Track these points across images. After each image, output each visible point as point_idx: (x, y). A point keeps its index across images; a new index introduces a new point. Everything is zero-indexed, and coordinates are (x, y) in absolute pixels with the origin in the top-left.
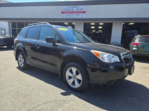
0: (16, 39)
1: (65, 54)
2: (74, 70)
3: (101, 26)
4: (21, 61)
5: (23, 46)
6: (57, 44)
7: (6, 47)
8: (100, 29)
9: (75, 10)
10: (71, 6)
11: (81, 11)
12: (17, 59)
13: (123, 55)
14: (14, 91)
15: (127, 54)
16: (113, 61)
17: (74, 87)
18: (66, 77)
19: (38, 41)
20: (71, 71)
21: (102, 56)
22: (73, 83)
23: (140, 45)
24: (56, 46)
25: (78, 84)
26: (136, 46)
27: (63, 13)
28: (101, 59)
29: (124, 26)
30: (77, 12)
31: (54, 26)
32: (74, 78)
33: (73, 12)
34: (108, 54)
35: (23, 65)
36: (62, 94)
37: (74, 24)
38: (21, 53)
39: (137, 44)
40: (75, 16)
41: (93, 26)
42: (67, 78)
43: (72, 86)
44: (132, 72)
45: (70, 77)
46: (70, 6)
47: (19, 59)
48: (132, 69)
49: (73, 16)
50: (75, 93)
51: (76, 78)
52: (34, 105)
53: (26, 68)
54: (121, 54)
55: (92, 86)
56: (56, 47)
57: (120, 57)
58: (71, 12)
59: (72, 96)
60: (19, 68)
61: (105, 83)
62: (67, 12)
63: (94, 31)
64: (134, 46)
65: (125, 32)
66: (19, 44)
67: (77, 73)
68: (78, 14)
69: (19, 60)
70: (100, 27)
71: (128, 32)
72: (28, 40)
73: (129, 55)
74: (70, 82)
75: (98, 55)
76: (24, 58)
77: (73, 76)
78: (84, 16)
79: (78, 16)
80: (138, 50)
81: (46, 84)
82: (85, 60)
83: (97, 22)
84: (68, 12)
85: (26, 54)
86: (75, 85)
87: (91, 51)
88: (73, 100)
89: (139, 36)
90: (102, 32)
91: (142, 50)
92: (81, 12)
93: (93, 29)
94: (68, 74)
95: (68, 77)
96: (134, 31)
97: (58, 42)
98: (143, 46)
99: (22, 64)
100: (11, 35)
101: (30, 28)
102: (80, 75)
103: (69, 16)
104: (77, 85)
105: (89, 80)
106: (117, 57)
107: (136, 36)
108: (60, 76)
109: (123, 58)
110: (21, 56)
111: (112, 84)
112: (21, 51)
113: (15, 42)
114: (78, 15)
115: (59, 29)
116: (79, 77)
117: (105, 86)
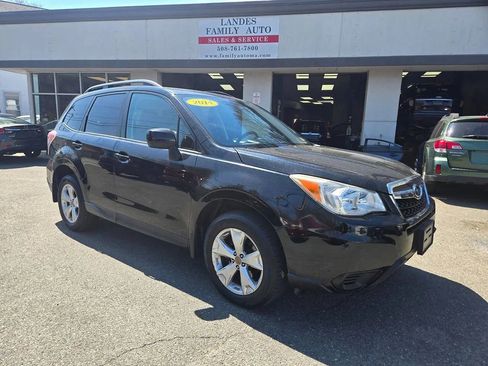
0: (53, 133)
1: (209, 185)
2: (239, 237)
3: (329, 82)
4: (68, 204)
5: (74, 157)
6: (182, 151)
7: (22, 154)
8: (327, 93)
9: (243, 31)
10: (231, 19)
11: (264, 33)
12: (56, 198)
13: (395, 189)
14: (47, 304)
15: (409, 185)
16: (362, 211)
17: (240, 293)
18: (214, 260)
19: (123, 140)
20: (228, 241)
21: (328, 193)
22: (236, 279)
23: (458, 147)
24: (181, 159)
25: (251, 283)
26: (444, 151)
27: (203, 40)
28: (323, 202)
29: (405, 81)
30: (249, 40)
31: (173, 92)
32: (238, 263)
33: (236, 38)
34: (348, 187)
35: (75, 218)
36: (200, 314)
37: (239, 76)
38: (68, 177)
39: (447, 145)
40: (243, 52)
41: (303, 82)
42: (215, 264)
43: (231, 289)
44: (425, 244)
45: (226, 261)
46: (226, 20)
47: (64, 198)
48: (426, 236)
49: (237, 53)
50: (243, 312)
51: (244, 264)
52: (111, 351)
53: (87, 228)
54: (390, 187)
55: (296, 291)
56: (180, 162)
57: (385, 195)
58: (230, 38)
59: (232, 323)
60: (64, 226)
61: (337, 282)
62: (218, 40)
63: (306, 100)
64: (438, 150)
65: (411, 103)
66: (65, 150)
67: (248, 248)
68: (254, 45)
69: (63, 202)
70: (325, 87)
71: (421, 104)
72: (91, 137)
73: (418, 187)
74: (225, 275)
75: (315, 189)
76: (78, 193)
77: (234, 257)
78: (271, 51)
79: (254, 52)
80: (453, 163)
81: (150, 280)
82: (273, 205)
83: (315, 70)
84: (220, 38)
85: (85, 181)
86: (240, 284)
87: (291, 176)
88: (236, 335)
89: (455, 116)
90: (332, 102)
91: (466, 163)
92: (262, 39)
93: (304, 93)
94: (219, 248)
95: (220, 260)
96: (439, 99)
97: (188, 144)
98: (470, 151)
99: (74, 213)
100: (38, 116)
101: (97, 96)
102: (258, 252)
103: (224, 53)
104: (248, 287)
105: (286, 272)
106: (377, 195)
107: (444, 119)
108: (192, 255)
109: (396, 200)
110: (71, 189)
111: (359, 284)
112: (71, 172)
113: (49, 142)
114: (253, 48)
115: (191, 102)
116: (255, 260)
117: (336, 290)
